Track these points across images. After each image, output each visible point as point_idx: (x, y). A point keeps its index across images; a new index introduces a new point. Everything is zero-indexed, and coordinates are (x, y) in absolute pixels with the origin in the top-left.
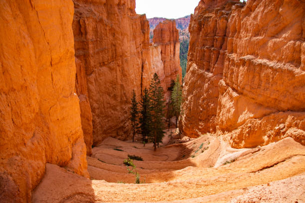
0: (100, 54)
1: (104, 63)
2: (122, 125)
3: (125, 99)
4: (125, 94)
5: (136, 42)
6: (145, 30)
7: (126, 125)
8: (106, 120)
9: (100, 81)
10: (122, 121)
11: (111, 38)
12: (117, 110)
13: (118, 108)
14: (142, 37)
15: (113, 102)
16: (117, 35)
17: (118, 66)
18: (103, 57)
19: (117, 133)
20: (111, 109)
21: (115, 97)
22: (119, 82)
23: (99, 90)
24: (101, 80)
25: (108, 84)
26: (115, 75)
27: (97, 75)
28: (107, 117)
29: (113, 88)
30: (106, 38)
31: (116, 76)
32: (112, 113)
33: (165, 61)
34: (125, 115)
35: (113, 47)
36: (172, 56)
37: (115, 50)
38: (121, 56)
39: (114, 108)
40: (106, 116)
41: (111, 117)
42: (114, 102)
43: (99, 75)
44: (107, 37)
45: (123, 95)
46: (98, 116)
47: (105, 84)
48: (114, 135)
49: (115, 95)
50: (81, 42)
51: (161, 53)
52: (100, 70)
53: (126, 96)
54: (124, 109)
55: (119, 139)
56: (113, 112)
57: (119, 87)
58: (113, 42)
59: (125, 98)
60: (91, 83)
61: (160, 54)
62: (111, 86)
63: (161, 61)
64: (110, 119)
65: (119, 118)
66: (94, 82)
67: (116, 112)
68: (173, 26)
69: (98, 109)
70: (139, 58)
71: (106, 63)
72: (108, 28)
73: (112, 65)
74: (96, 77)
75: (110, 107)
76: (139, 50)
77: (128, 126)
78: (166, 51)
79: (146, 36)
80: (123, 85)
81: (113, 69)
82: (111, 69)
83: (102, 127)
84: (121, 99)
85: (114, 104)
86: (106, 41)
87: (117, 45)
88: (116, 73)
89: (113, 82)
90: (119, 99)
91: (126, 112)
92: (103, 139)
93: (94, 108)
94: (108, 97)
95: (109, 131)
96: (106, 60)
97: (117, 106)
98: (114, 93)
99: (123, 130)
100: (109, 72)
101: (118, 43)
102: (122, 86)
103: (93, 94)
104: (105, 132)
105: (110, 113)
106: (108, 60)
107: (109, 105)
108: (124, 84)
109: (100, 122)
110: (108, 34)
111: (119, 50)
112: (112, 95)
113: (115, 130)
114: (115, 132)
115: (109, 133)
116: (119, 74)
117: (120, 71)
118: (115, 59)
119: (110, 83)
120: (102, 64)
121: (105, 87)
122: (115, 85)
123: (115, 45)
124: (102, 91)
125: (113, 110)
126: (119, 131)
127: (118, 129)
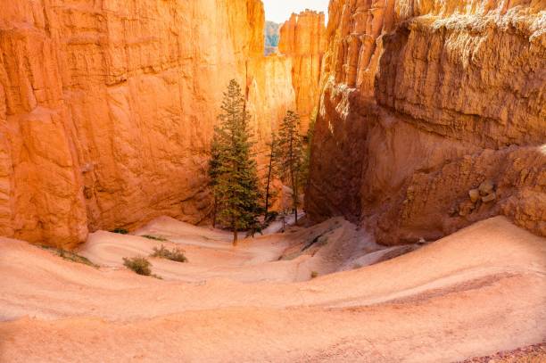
0: (143, 47)
1: (150, 67)
2: (193, 193)
3: (201, 146)
5: (234, 42)
6: (254, 20)
7: (203, 194)
8: (158, 182)
9: (142, 103)
10: (194, 187)
11: (168, 18)
12: (181, 164)
13: (185, 161)
14: (248, 33)
15: (172, 147)
16: (182, 15)
17: (185, 77)
18: (148, 56)
19: (183, 209)
20: (169, 162)
21: (176, 138)
22: (187, 108)
23: (138, 120)
25: (163, 111)
26: (178, 95)
27: (135, 90)
28: (159, 175)
29: (173, 120)
30: (156, 17)
31: (181, 97)
32: (171, 171)
33: (299, 88)
34: (201, 176)
35: (172, 37)
36: (315, 79)
37: (178, 44)
38: (191, 59)
39: (174, 160)
40: (157, 174)
41: (167, 176)
42: (176, 147)
43: (140, 90)
44: (159, 15)
45: (196, 137)
46: (136, 172)
47: (155, 110)
48: (175, 212)
49: (177, 135)
50: (92, 16)
51: (293, 71)
52: (142, 82)
54: (198, 164)
55: (185, 221)
56: (172, 166)
57: (186, 120)
58: (173, 28)
59: (199, 142)
60: (118, 103)
61: (290, 74)
62: (168, 116)
63: (292, 87)
64: (165, 180)
66: (124, 102)
67: (179, 168)
68: (319, 24)
69: (136, 157)
70: (240, 72)
71: (157, 69)
73: (169, 74)
74: (131, 91)
75: (167, 158)
76: (242, 57)
77: (206, 197)
78: (303, 70)
79: (257, 32)
80: (195, 117)
81: (173, 83)
82: (168, 82)
83: (145, 193)
84: (192, 145)
85: (176, 153)
86: (155, 22)
87: (182, 35)
88: (180, 91)
89: (172, 108)
90: (187, 143)
91: (202, 171)
92: (150, 218)
93: (125, 155)
94: (161, 137)
95: (163, 204)
96: (157, 63)
97: (181, 157)
98: (174, 131)
99: (195, 205)
100: (164, 89)
101: (183, 31)
102: (193, 118)
103: (122, 126)
104: (155, 203)
105: (165, 169)
106: (162, 63)
107: (162, 153)
108: (198, 115)
109: (140, 184)
110: (159, 8)
111: (187, 46)
112: (169, 135)
113: (176, 204)
114: (176, 206)
115: (164, 208)
116: (187, 95)
117: (189, 88)
118: (176, 63)
119: (167, 110)
120: (147, 70)
121: (154, 117)
122: (177, 115)
123: (176, 35)
124: (148, 124)
125: (174, 163)
126: (186, 204)
127: (183, 202)
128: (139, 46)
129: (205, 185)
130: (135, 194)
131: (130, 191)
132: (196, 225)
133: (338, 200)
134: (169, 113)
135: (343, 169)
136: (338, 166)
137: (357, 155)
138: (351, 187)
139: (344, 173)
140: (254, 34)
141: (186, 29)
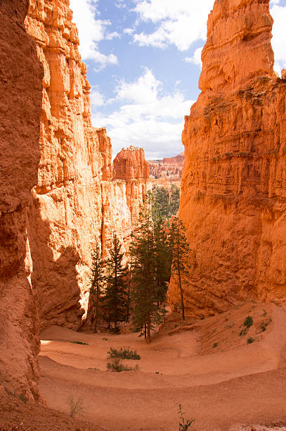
1: (43, 188)
4: (79, 246)
5: (92, 167)
6: (105, 152)
8: (48, 293)
9: (37, 219)
10: (76, 295)
11: (58, 146)
12: (65, 275)
13: (69, 271)
14: (101, 162)
16: (68, 143)
17: (69, 196)
19: (66, 318)
20: (56, 273)
22: (71, 224)
24: (39, 217)
26: (63, 211)
28: (49, 286)
29: (60, 234)
31: (66, 213)
32: (58, 280)
33: (132, 208)
35: (60, 162)
37: (65, 167)
38: (73, 180)
39: (60, 270)
40: (47, 285)
41: (55, 287)
43: (36, 207)
44: (51, 142)
45: (77, 249)
47: (47, 226)
48: (62, 320)
49: (63, 247)
51: (127, 193)
52: (38, 200)
53: (81, 251)
54: (78, 274)
55: (70, 328)
56: (59, 277)
57: (69, 232)
58: (61, 154)
61: (125, 196)
62: (57, 230)
63: (127, 206)
64: (54, 290)
65: (70, 289)
67: (65, 279)
68: (141, 157)
70: (98, 193)
71: (49, 188)
72: (52, 128)
73: (58, 193)
75: (55, 269)
76: (98, 180)
77: (84, 304)
78: (134, 192)
80: (76, 230)
81: (60, 201)
82: (57, 200)
84: (73, 256)
85: (62, 264)
86: (49, 149)
87: (68, 159)
88: (65, 207)
89: (59, 222)
90: (69, 255)
95: (53, 313)
96: (49, 183)
97: (66, 268)
98: (61, 244)
99: (76, 312)
100: (53, 205)
101: (68, 156)
102: (74, 231)
104: (45, 315)
105: (54, 280)
106: (52, 183)
107: (52, 264)
108: (78, 228)
110: (52, 137)
111: (71, 169)
113: (62, 312)
114: (62, 315)
115: (53, 318)
116: (70, 211)
117: (71, 206)
118: (63, 184)
119: (56, 225)
120: (40, 190)
122: (64, 229)
123: (63, 160)
124: (41, 238)
125: (60, 273)
126: (69, 313)
127: (66, 310)
132: (78, 331)
133: (224, 291)
134: (57, 228)
136: (221, 262)
138: (238, 278)
140: (105, 162)
141: (71, 155)
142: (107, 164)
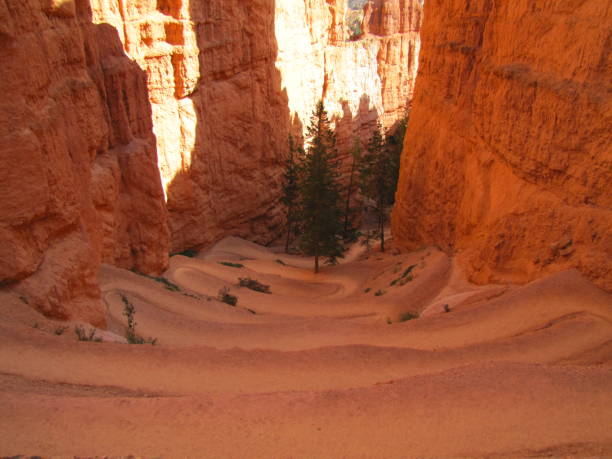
0: (216, 52)
1: (222, 73)
2: (264, 211)
3: (273, 156)
4: (272, 144)
5: (311, 30)
6: (335, 6)
7: (275, 211)
8: (227, 199)
9: (213, 113)
10: (265, 203)
11: (242, 17)
12: (251, 178)
13: (257, 174)
14: (326, 20)
15: (244, 160)
16: (257, 13)
17: (259, 80)
18: (221, 60)
19: (252, 229)
20: (238, 176)
21: (247, 149)
22: (261, 116)
23: (209, 131)
24: (215, 110)
25: (233, 120)
26: (250, 100)
27: (206, 99)
28: (228, 191)
29: (245, 130)
30: (229, 17)
31: (253, 103)
32: (241, 185)
33: (384, 78)
34: (273, 191)
35: (246, 38)
36: (405, 65)
37: (251, 45)
38: (266, 59)
39: (244, 173)
40: (226, 189)
41: (237, 192)
42: (247, 159)
43: (211, 98)
44: (233, 15)
45: (269, 147)
46: (205, 188)
47: (226, 120)
48: (243, 232)
49: (248, 145)
51: (379, 58)
52: (214, 89)
53: (275, 150)
54: (270, 177)
55: (255, 242)
56: (242, 181)
57: (258, 127)
58: (247, 28)
59: (272, 152)
60: (191, 116)
61: (375, 60)
62: (240, 125)
63: (377, 76)
64: (234, 196)
65: (257, 195)
67: (250, 183)
69: (206, 173)
70: (317, 66)
71: (229, 74)
73: (242, 78)
74: (203, 104)
75: (237, 171)
76: (319, 47)
77: (278, 214)
78: (391, 55)
79: (337, 19)
80: (268, 124)
81: (245, 88)
82: (241, 87)
83: (214, 212)
84: (264, 155)
85: (246, 166)
86: (229, 24)
87: (257, 34)
88: (253, 97)
89: (243, 114)
90: (258, 155)
91: (274, 185)
92: (218, 239)
93: (195, 171)
94: (231, 149)
95: (232, 223)
96: (229, 67)
97: (252, 170)
98: (245, 141)
99: (266, 223)
100: (236, 95)
101: (258, 30)
102: (266, 126)
104: (222, 224)
105: (235, 184)
106: (234, 67)
107: (233, 166)
108: (271, 121)
109: (209, 203)
110: (233, 8)
111: (261, 47)
112: (240, 145)
113: (246, 222)
114: (246, 225)
115: (233, 228)
116: (259, 97)
117: (262, 92)
118: (250, 66)
119: (238, 118)
120: (218, 76)
121: (225, 127)
122: (248, 122)
123: (250, 35)
124: (218, 135)
125: (244, 176)
126: (256, 224)
127: (253, 220)
128: (212, 51)
129: (277, 200)
130: (204, 213)
131: (200, 210)
132: (266, 246)
133: (431, 225)
134: (240, 122)
135: (437, 191)
136: (432, 187)
137: (453, 179)
139: (438, 195)
140: (334, 20)
141: (261, 27)
142: (337, 22)
